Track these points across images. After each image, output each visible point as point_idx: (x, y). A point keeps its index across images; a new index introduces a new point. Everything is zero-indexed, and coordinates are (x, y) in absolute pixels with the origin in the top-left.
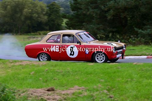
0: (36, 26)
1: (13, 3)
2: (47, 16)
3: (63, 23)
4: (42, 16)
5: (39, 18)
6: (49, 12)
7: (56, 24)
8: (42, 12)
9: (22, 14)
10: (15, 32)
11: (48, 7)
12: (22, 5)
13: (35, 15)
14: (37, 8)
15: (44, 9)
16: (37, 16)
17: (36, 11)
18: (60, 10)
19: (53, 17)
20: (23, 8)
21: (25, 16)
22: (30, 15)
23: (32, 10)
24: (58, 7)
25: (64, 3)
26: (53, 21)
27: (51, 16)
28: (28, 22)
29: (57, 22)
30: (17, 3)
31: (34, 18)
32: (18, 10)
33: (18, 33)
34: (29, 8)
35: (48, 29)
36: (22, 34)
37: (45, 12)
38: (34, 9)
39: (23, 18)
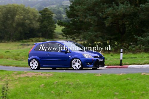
0: (29, 33)
1: (5, 9)
2: (39, 22)
3: (55, 30)
4: (34, 22)
5: (31, 25)
6: (41, 18)
7: (49, 31)
8: (34, 19)
9: (13, 21)
10: (7, 39)
11: (40, 13)
12: (14, 11)
13: (27, 21)
14: (29, 14)
15: (37, 15)
16: (29, 22)
17: (29, 17)
18: (52, 16)
19: (45, 23)
20: (15, 15)
21: (17, 22)
22: (22, 21)
23: (24, 16)
24: (51, 13)
25: (56, 8)
26: (46, 27)
27: (43, 22)
28: (20, 29)
29: (50, 28)
30: (8, 9)
31: (27, 25)
32: (9, 16)
33: (10, 40)
34: (21, 15)
35: (41, 36)
36: (14, 41)
37: (37, 18)
38: (27, 16)
39: (14, 25)
